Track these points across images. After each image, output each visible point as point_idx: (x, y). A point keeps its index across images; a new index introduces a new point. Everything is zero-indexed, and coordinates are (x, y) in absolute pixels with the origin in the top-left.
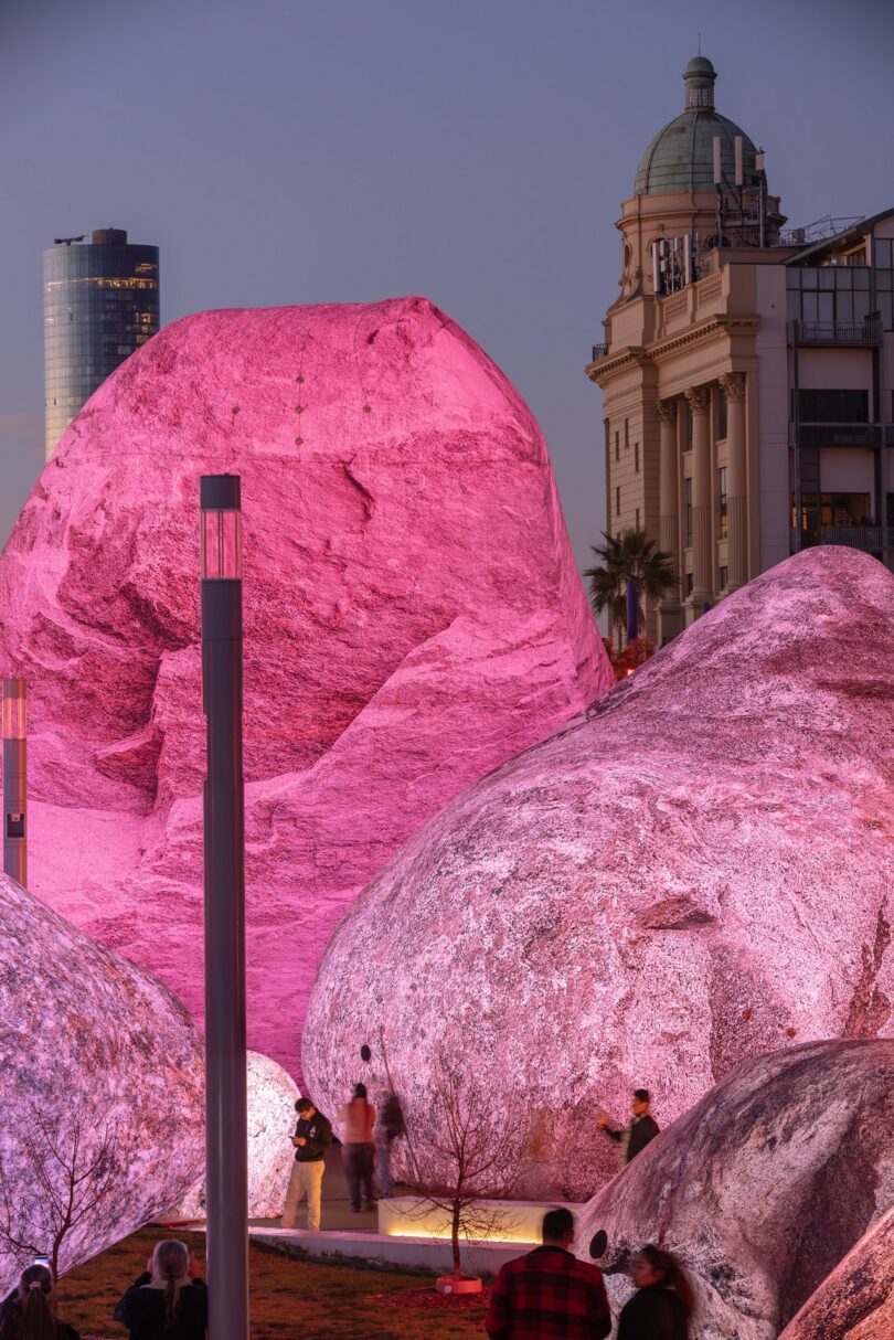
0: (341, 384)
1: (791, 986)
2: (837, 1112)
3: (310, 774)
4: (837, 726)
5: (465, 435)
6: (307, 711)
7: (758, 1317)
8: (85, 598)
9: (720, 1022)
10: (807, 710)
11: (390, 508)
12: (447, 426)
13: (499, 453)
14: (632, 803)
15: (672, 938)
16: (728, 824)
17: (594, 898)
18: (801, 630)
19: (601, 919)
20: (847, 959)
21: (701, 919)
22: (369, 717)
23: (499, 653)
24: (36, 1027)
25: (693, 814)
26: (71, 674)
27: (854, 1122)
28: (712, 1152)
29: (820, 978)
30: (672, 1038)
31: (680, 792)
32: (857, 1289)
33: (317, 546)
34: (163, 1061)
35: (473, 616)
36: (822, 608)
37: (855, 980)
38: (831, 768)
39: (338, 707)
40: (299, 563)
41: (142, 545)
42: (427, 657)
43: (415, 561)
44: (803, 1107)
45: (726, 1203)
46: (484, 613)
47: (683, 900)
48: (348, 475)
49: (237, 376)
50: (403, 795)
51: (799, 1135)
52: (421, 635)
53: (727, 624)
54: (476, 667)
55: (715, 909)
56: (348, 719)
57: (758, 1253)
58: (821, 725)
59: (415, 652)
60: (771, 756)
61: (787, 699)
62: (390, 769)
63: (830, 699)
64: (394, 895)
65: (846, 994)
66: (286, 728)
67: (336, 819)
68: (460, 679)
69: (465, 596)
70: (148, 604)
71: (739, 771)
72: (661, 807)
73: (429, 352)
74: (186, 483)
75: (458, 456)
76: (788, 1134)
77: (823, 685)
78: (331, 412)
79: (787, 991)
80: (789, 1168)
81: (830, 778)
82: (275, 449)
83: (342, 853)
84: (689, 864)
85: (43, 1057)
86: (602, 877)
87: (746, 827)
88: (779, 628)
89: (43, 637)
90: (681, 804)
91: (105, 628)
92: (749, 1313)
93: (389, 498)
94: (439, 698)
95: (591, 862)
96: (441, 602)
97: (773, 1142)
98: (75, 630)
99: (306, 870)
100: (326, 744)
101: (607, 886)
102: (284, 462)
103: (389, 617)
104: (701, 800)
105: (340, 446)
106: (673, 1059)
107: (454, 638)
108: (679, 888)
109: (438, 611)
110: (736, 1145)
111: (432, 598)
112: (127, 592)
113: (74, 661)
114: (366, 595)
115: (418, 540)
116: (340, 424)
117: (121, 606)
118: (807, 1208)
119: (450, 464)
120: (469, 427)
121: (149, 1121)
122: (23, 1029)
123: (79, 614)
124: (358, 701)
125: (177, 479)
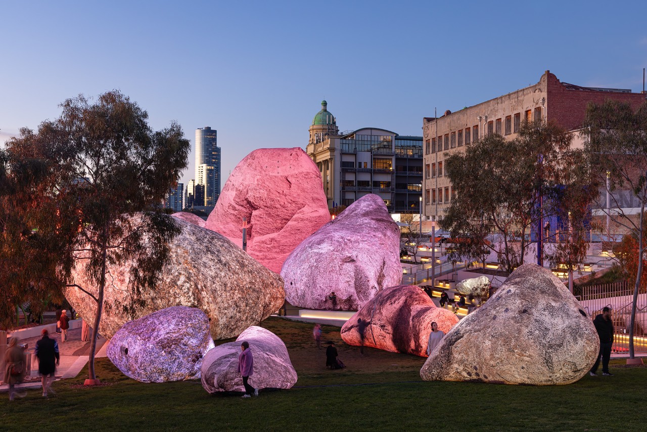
0: (286, 163)
1: (369, 273)
2: (403, 298)
3: (279, 233)
4: (375, 226)
5: (308, 172)
6: (279, 222)
7: (389, 334)
8: (238, 200)
9: (356, 279)
10: (370, 223)
11: (294, 185)
12: (305, 171)
13: (314, 176)
14: (341, 240)
15: (348, 264)
16: (357, 244)
17: (334, 257)
18: (368, 209)
19: (335, 260)
20: (378, 268)
21: (353, 261)
22: (290, 223)
23: (312, 212)
24: (256, 281)
25: (351, 242)
26: (236, 214)
27: (406, 300)
28: (380, 305)
29: (374, 271)
30: (348, 282)
31: (349, 238)
32: (457, 335)
33: (281, 192)
34: (275, 287)
35: (309, 205)
36: (371, 205)
37: (379, 272)
38: (375, 234)
39: (284, 221)
40: (278, 195)
41: (249, 191)
42: (300, 212)
43: (298, 195)
44: (397, 297)
45: (384, 314)
46: (310, 204)
47: (350, 257)
48: (287, 179)
49: (267, 161)
50: (295, 237)
51: (396, 302)
52: (299, 209)
53: (354, 208)
54: (309, 214)
55: (355, 259)
56: (286, 223)
57: (390, 323)
58: (372, 226)
59: (298, 211)
60: (364, 232)
61: (366, 221)
62: (293, 232)
63: (374, 222)
64: (297, 255)
65: (378, 274)
66: (275, 225)
67: (283, 241)
68: (306, 216)
69: (307, 202)
70: (250, 202)
71: (359, 234)
72: (346, 240)
73: (301, 157)
74: (258, 180)
75: (306, 176)
76: (395, 302)
77: (372, 219)
78: (284, 167)
79: (368, 273)
80: (395, 308)
81: (374, 236)
82: (274, 174)
83: (284, 247)
84: (351, 251)
85: (257, 286)
86: (336, 253)
87: (361, 244)
88: (364, 209)
89: (230, 207)
90: (349, 240)
91: (242, 206)
92: (388, 333)
93: (294, 184)
94: (302, 220)
95: (334, 250)
96: (303, 203)
97: (392, 303)
98: (236, 206)
99: (278, 250)
100: (282, 228)
101: (336, 254)
102: (276, 177)
103: (294, 205)
104: (352, 239)
105: (286, 174)
106: (348, 285)
107: (305, 209)
108: (349, 255)
109: (302, 204)
110: (385, 304)
111: (301, 202)
112: (246, 199)
113: (236, 212)
114: (290, 201)
115: (300, 191)
116: (286, 170)
117: (245, 202)
118: (399, 315)
119: (305, 178)
120: (309, 171)
121: (273, 297)
122: (253, 281)
123: (237, 203)
124: (288, 220)
125: (256, 179)
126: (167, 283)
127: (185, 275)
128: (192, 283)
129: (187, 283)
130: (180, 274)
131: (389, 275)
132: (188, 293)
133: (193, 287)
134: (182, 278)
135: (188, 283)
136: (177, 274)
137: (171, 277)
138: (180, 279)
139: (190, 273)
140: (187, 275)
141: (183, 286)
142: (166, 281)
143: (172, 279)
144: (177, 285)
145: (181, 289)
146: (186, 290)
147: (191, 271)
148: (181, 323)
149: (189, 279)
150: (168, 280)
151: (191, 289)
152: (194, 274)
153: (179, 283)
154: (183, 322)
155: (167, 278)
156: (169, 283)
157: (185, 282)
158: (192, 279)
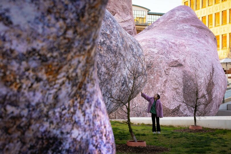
1: (198, 79)
4: (197, 33)
9: (185, 86)
10: (190, 29)
14: (165, 42)
15: (175, 68)
16: (184, 47)
17: (159, 60)
18: (184, 17)
19: (161, 64)
20: (208, 74)
21: (180, 65)
23: (123, 22)
25: (176, 45)
29: (203, 78)
30: (176, 89)
31: (173, 41)
35: (119, 14)
36: (187, 14)
37: (209, 79)
46: (121, 14)
47: (176, 61)
53: (169, 16)
55: (183, 63)
58: (194, 32)
60: (187, 36)
61: (187, 27)
63: (194, 28)
65: (207, 82)
69: (117, 10)
72: (170, 43)
77: (192, 26)
81: (199, 41)
84: (177, 55)
86: (161, 56)
87: (187, 48)
88: (180, 16)
90: (174, 43)
95: (158, 53)
101: (162, 58)
104: (177, 43)
106: (175, 93)
107: (116, 18)
108: (176, 59)
109: (113, 12)
111: (112, 9)
131: (217, 83)
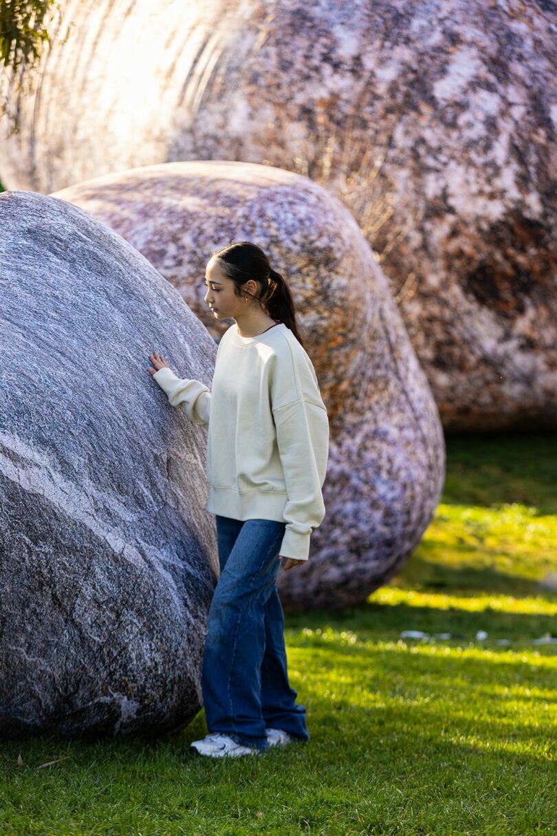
126: (381, 89)
127: (482, 50)
128: (514, 94)
129: (484, 94)
130: (454, 39)
132: (488, 147)
133: (518, 112)
134: (465, 65)
135: (490, 88)
136: (436, 38)
137: (403, 53)
138: (452, 69)
139: (511, 36)
140: (492, 49)
141: (462, 106)
142: (373, 74)
143: (407, 68)
144: (432, 101)
145: (453, 125)
146: (479, 130)
147: (520, 27)
148: (172, 249)
149: (498, 66)
150: (388, 74)
151: (506, 127)
152: (538, 43)
153: (444, 89)
154: (187, 240)
155: (382, 62)
156: (393, 89)
157: (476, 84)
158: (518, 69)
